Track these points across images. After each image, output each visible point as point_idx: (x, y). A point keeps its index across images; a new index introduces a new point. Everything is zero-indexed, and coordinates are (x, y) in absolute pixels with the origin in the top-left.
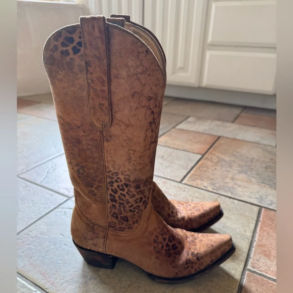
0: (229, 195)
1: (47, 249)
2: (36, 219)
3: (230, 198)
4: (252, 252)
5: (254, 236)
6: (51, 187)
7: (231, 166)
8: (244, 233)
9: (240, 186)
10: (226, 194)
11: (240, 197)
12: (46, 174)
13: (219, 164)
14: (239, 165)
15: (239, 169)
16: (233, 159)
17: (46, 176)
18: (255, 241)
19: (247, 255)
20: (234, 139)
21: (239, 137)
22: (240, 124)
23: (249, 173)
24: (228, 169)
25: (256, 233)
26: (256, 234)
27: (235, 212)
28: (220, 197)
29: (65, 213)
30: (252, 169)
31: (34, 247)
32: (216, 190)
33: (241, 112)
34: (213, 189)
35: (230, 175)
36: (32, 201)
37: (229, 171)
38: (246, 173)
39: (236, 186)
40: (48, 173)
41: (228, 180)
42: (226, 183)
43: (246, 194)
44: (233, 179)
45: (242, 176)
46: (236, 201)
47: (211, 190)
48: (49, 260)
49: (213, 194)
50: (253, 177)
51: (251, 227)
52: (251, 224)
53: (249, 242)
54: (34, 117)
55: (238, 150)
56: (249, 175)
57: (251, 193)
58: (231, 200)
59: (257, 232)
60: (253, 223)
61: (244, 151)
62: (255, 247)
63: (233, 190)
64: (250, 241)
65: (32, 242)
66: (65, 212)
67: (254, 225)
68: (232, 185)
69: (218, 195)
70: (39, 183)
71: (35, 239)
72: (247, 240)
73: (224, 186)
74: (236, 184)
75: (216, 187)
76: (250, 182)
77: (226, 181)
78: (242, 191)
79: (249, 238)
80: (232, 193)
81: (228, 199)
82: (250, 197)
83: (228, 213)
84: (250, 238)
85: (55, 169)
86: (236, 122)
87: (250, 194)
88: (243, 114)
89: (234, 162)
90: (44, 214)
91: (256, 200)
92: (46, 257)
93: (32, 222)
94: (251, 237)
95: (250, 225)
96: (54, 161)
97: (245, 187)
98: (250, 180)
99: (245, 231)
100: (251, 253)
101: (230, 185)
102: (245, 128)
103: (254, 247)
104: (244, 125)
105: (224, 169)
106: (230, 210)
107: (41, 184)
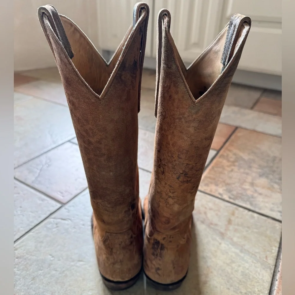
0: (249, 206)
1: (33, 274)
2: (24, 233)
3: (249, 210)
4: (276, 288)
5: (278, 264)
6: (44, 189)
7: (250, 167)
8: (265, 259)
9: (260, 194)
10: (244, 205)
11: (260, 209)
12: (38, 171)
13: (237, 164)
14: (260, 166)
15: (259, 170)
16: (252, 157)
17: (39, 174)
18: (279, 271)
19: (268, 291)
20: (254, 131)
21: (259, 129)
22: (260, 111)
23: (271, 177)
24: (247, 171)
25: (280, 261)
26: (280, 262)
27: (255, 230)
28: (237, 209)
29: (58, 225)
30: (274, 171)
31: (18, 272)
32: (233, 199)
33: (261, 96)
34: (230, 198)
35: (249, 179)
36: (21, 207)
37: (247, 174)
38: (267, 177)
39: (256, 195)
40: (41, 170)
41: (247, 186)
42: (245, 190)
43: (267, 205)
44: (252, 184)
45: (263, 181)
46: (256, 215)
47: (227, 199)
48: (34, 291)
49: (229, 204)
50: (276, 183)
51: (273, 251)
52: (274, 248)
53: (271, 273)
54: (31, 98)
55: (258, 146)
56: (271, 180)
57: (273, 204)
58: (250, 213)
59: (281, 259)
60: (275, 247)
61: (265, 146)
62: (278, 281)
63: (253, 199)
64: (272, 271)
65: (17, 265)
66: (57, 224)
67: (277, 249)
68: (251, 193)
69: (235, 206)
70: (29, 182)
71: (20, 260)
72: (269, 271)
73: (241, 194)
74: (256, 191)
75: (233, 195)
76: (271, 188)
77: (244, 187)
78: (262, 202)
79: (272, 267)
80: (251, 204)
81: (246, 211)
82: (272, 210)
83: (247, 231)
84: (273, 268)
85: (49, 166)
86: (256, 108)
87: (272, 206)
88: (263, 99)
89: (254, 161)
90: (33, 225)
91: (279, 214)
92: (31, 286)
93: (19, 237)
94: (274, 267)
95: (272, 249)
96: (50, 154)
97: (266, 196)
98: (272, 186)
99: (266, 257)
100: (273, 288)
101: (249, 193)
102: (266, 116)
103: (277, 280)
104: (265, 112)
105: (242, 170)
106: (248, 227)
107: (32, 185)
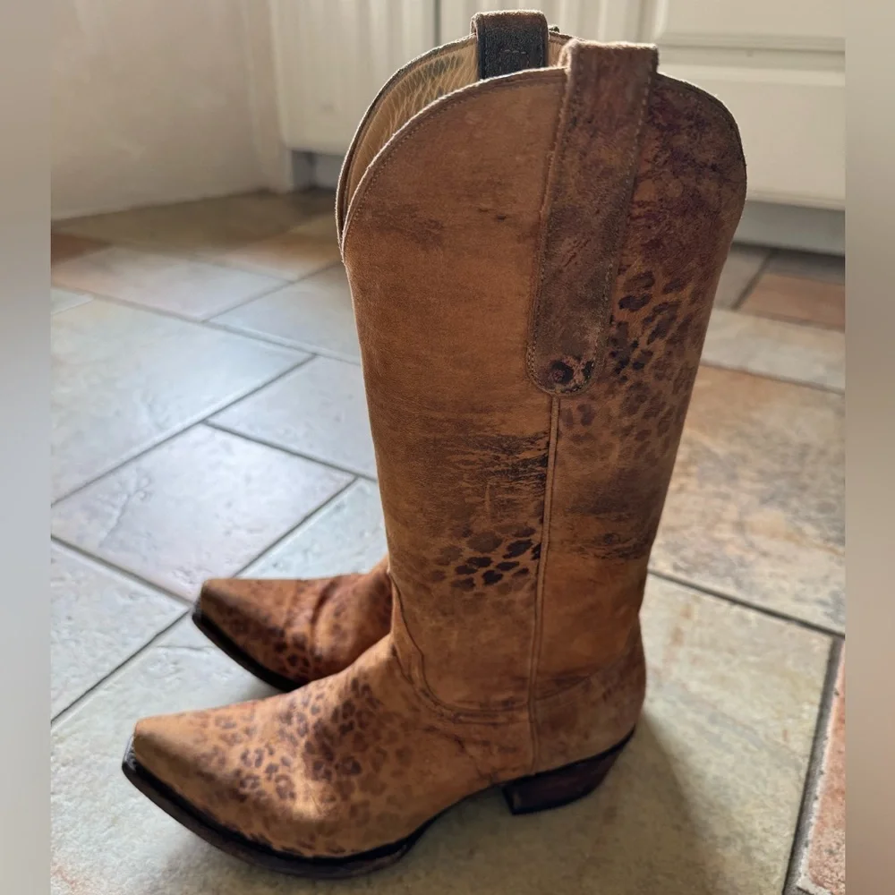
0: (731, 591)
1: (113, 808)
2: (81, 691)
3: (734, 601)
4: (813, 820)
5: (818, 753)
6: (135, 565)
7: (733, 477)
8: (781, 740)
9: (765, 554)
10: (718, 588)
11: (765, 596)
12: (117, 513)
13: (693, 469)
14: (761, 472)
15: (759, 486)
16: (737, 448)
17: (119, 521)
18: (822, 773)
19: (793, 831)
20: (743, 373)
21: (757, 366)
22: (759, 314)
23: (794, 503)
24: (724, 489)
25: (825, 742)
26: (824, 746)
27: (752, 659)
28: (697, 600)
29: (179, 666)
30: (804, 488)
31: (70, 804)
32: (687, 571)
33: (762, 269)
34: (676, 568)
35: (732, 512)
36: (70, 618)
37: (726, 497)
38: (783, 505)
39: (751, 557)
40: (124, 509)
41: (725, 533)
42: (720, 543)
43: (786, 585)
44: (740, 526)
45: (772, 516)
46: (752, 615)
47: (669, 571)
48: (118, 855)
49: (674, 587)
50: (809, 519)
51: (805, 716)
52: (806, 707)
53: (800, 780)
54: (87, 299)
55: (756, 415)
56: (796, 511)
57: (802, 581)
58: (737, 609)
59: (827, 738)
60: (812, 703)
61: (776, 417)
62: (820, 799)
63: (742, 570)
64: (803, 774)
65: (65, 783)
66: (175, 663)
67: (816, 710)
68: (739, 553)
69: (692, 592)
70: (90, 545)
71: (73, 770)
72: (792, 772)
73: (709, 555)
74: (752, 546)
75: (684, 559)
76: (796, 537)
77: (717, 535)
78: (771, 575)
79: (801, 761)
80: (739, 584)
81: (725, 604)
82: (798, 599)
83: (728, 662)
84: (805, 763)
85: (148, 495)
86: (749, 303)
87: (799, 587)
88: (767, 278)
89: (744, 459)
90: (108, 667)
91: (820, 609)
92: (109, 842)
93: (67, 705)
94: (807, 760)
95: (802, 711)
96: (146, 462)
97: (782, 558)
98: (800, 531)
99: (785, 734)
100: (807, 822)
101: (732, 551)
102: (777, 328)
103: (816, 798)
104: (774, 317)
105: (710, 488)
106: (732, 651)
107: (99, 554)
